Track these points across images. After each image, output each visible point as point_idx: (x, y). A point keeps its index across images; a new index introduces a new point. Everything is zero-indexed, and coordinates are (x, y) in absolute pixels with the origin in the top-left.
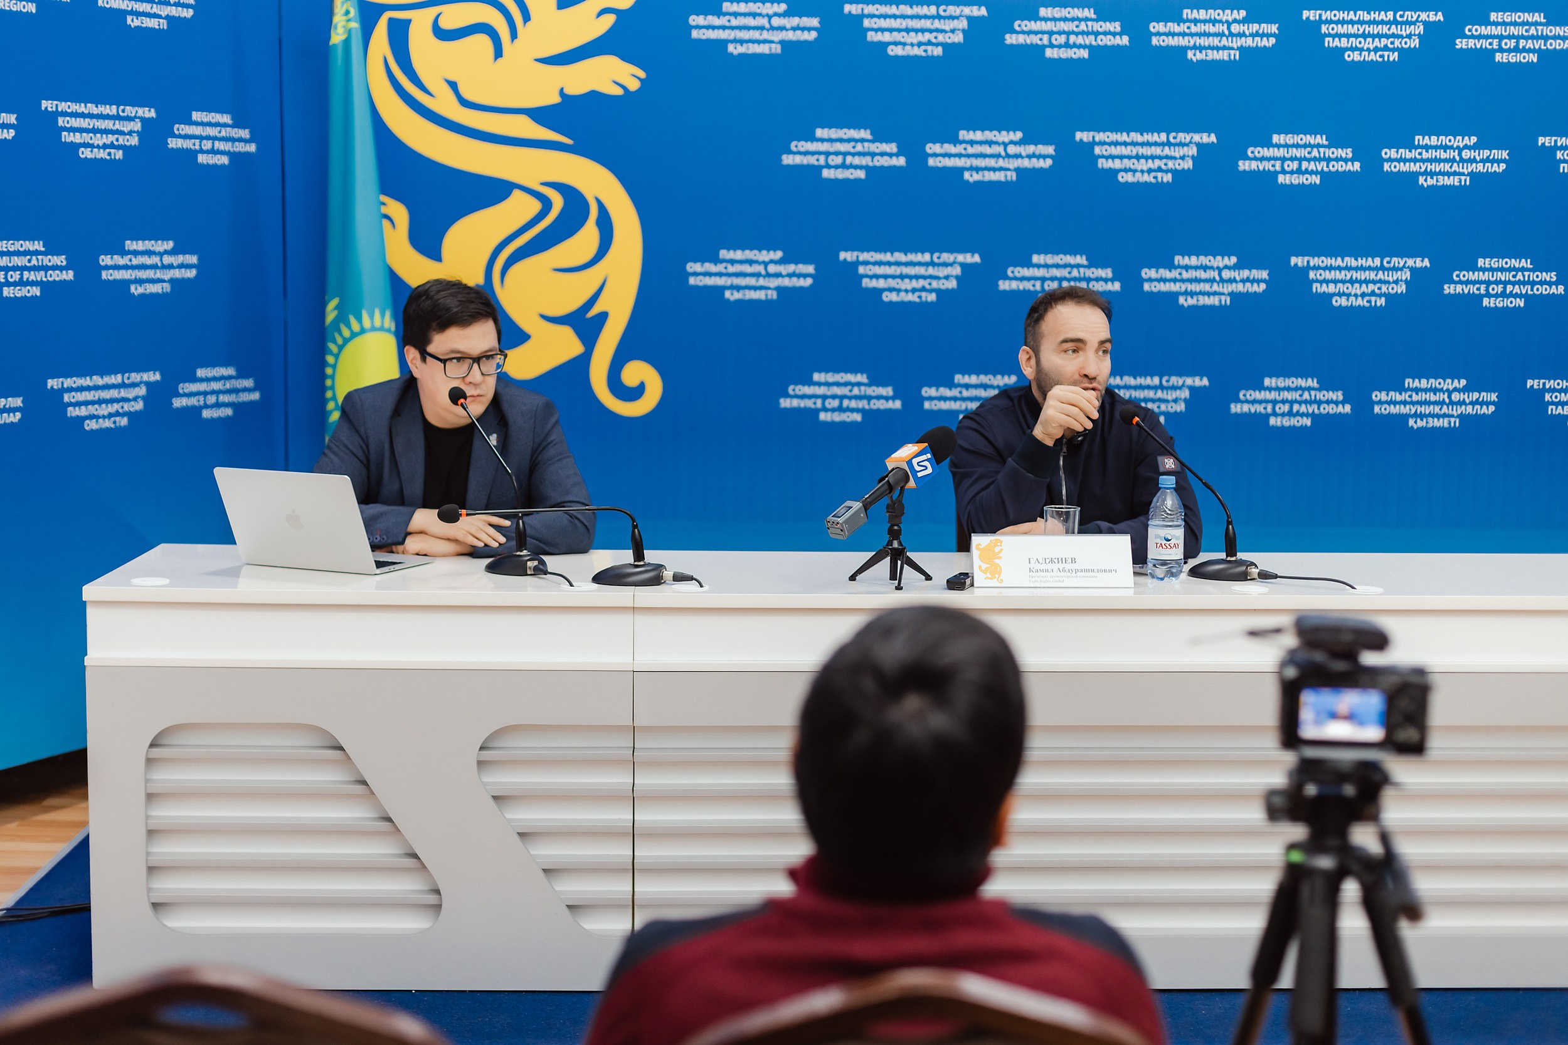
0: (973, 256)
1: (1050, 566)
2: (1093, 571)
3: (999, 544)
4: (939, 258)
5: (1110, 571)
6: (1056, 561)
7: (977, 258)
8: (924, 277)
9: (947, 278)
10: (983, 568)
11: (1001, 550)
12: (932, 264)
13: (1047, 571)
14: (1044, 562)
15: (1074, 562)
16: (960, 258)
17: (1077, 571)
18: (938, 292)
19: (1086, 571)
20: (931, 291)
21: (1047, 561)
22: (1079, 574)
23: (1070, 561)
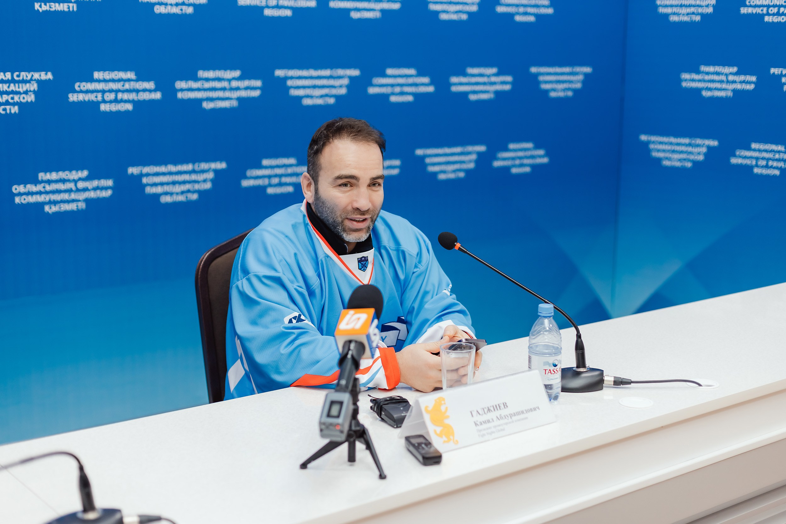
0: (46, 74)
1: (489, 416)
2: (523, 412)
3: (443, 402)
4: (18, 76)
5: (535, 409)
6: (492, 409)
7: (50, 76)
8: (7, 93)
9: (26, 92)
10: (438, 431)
11: (447, 408)
12: (13, 81)
13: (489, 421)
14: (483, 413)
15: (506, 407)
16: (36, 76)
17: (511, 415)
18: (19, 104)
19: (518, 413)
20: (14, 104)
21: (486, 410)
22: (514, 418)
23: (502, 406)
